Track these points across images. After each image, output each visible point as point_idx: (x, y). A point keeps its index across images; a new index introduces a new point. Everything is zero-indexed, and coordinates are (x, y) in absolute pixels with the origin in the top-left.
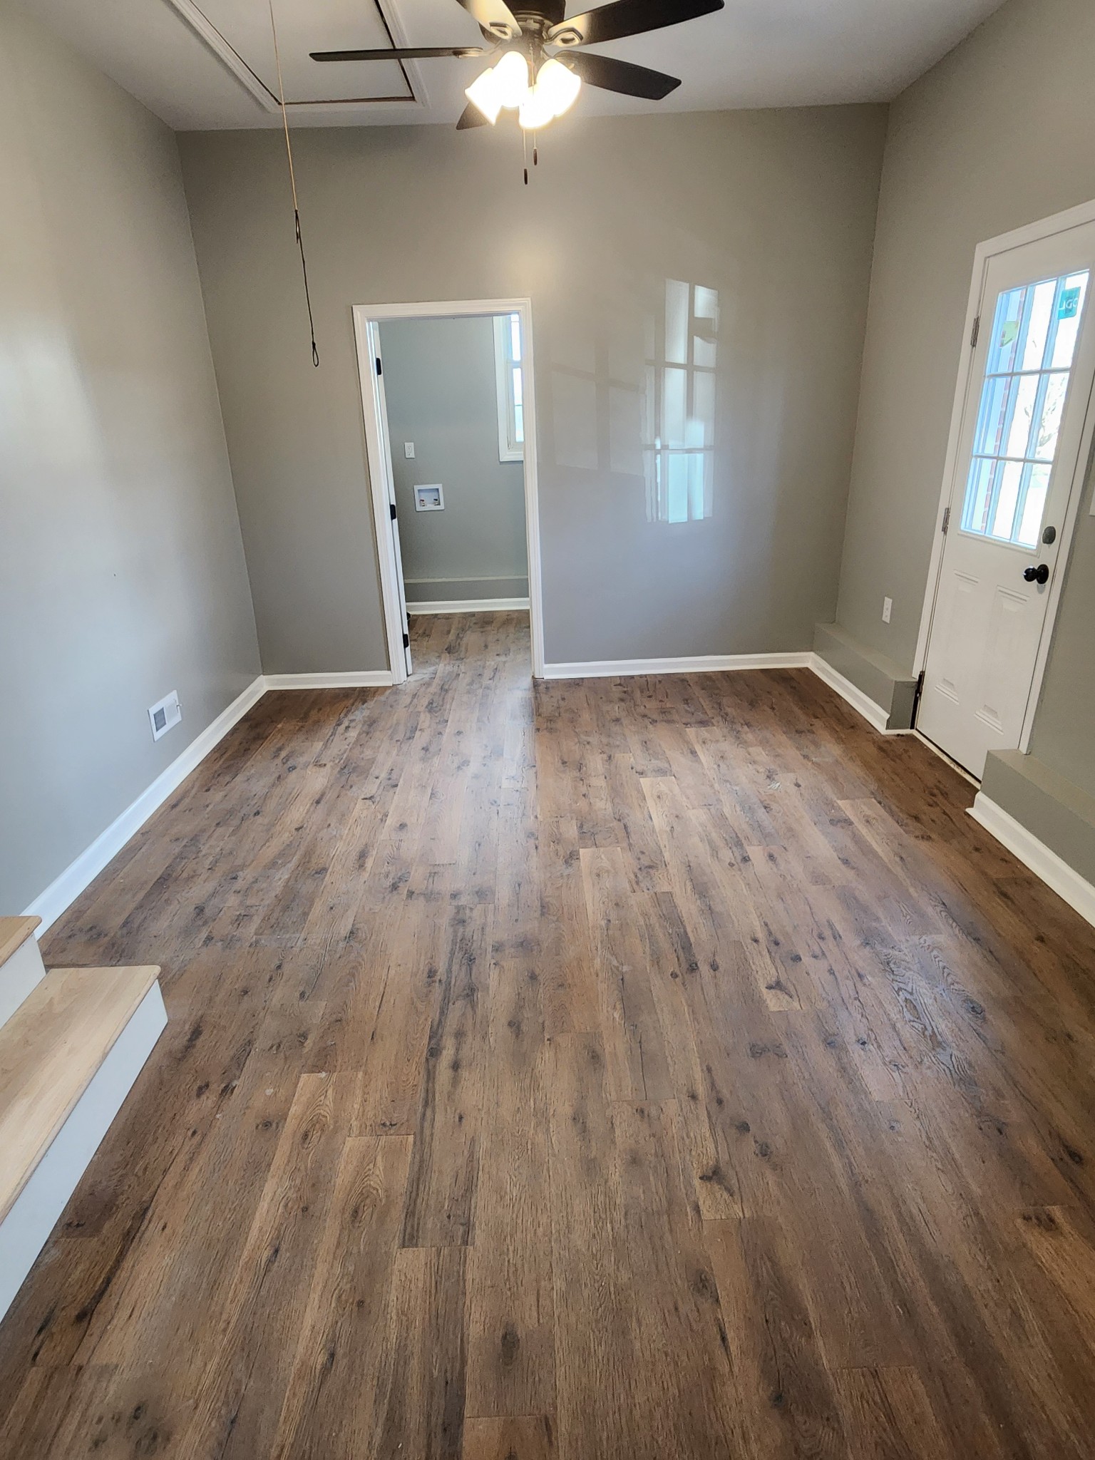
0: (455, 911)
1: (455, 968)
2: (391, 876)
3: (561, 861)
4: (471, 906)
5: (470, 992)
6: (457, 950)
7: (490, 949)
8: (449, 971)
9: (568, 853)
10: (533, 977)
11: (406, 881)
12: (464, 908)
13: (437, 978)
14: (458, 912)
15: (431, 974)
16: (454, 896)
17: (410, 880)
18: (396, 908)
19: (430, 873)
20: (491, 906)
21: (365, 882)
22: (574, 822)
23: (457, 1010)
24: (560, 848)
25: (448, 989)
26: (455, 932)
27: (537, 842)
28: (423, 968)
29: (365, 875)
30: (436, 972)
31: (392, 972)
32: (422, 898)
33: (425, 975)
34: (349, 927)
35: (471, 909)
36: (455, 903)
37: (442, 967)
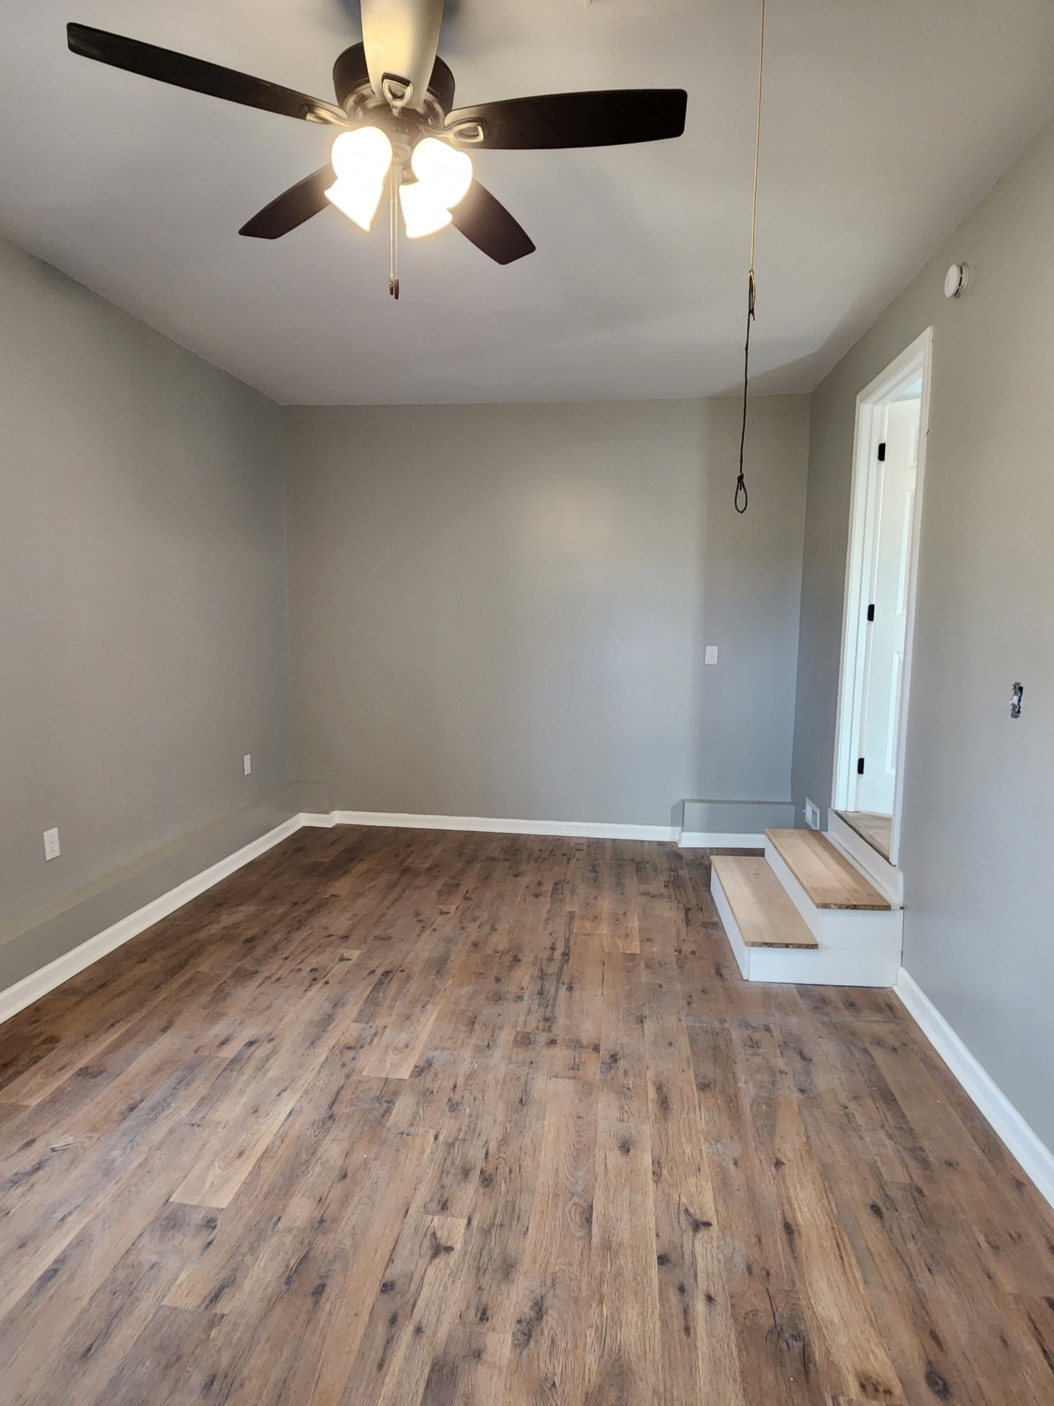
0: (553, 1029)
1: (553, 990)
2: (621, 1071)
3: (436, 1066)
4: (536, 1031)
5: (542, 976)
6: (551, 1000)
7: (525, 998)
8: (557, 989)
9: (422, 1076)
10: (498, 980)
11: (603, 1063)
12: (543, 1030)
13: (565, 986)
14: (550, 1027)
15: (570, 988)
16: (553, 1042)
17: (599, 1065)
18: (608, 1037)
19: (578, 1070)
20: (519, 1029)
21: (648, 1067)
22: (389, 1124)
23: (552, 969)
24: (428, 1084)
25: (558, 980)
26: (553, 1012)
27: (452, 1094)
28: (577, 994)
29: (650, 1074)
30: (567, 989)
31: (599, 992)
32: (585, 1043)
33: (575, 988)
34: (645, 1026)
35: (537, 1029)
36: (551, 1036)
37: (563, 992)
